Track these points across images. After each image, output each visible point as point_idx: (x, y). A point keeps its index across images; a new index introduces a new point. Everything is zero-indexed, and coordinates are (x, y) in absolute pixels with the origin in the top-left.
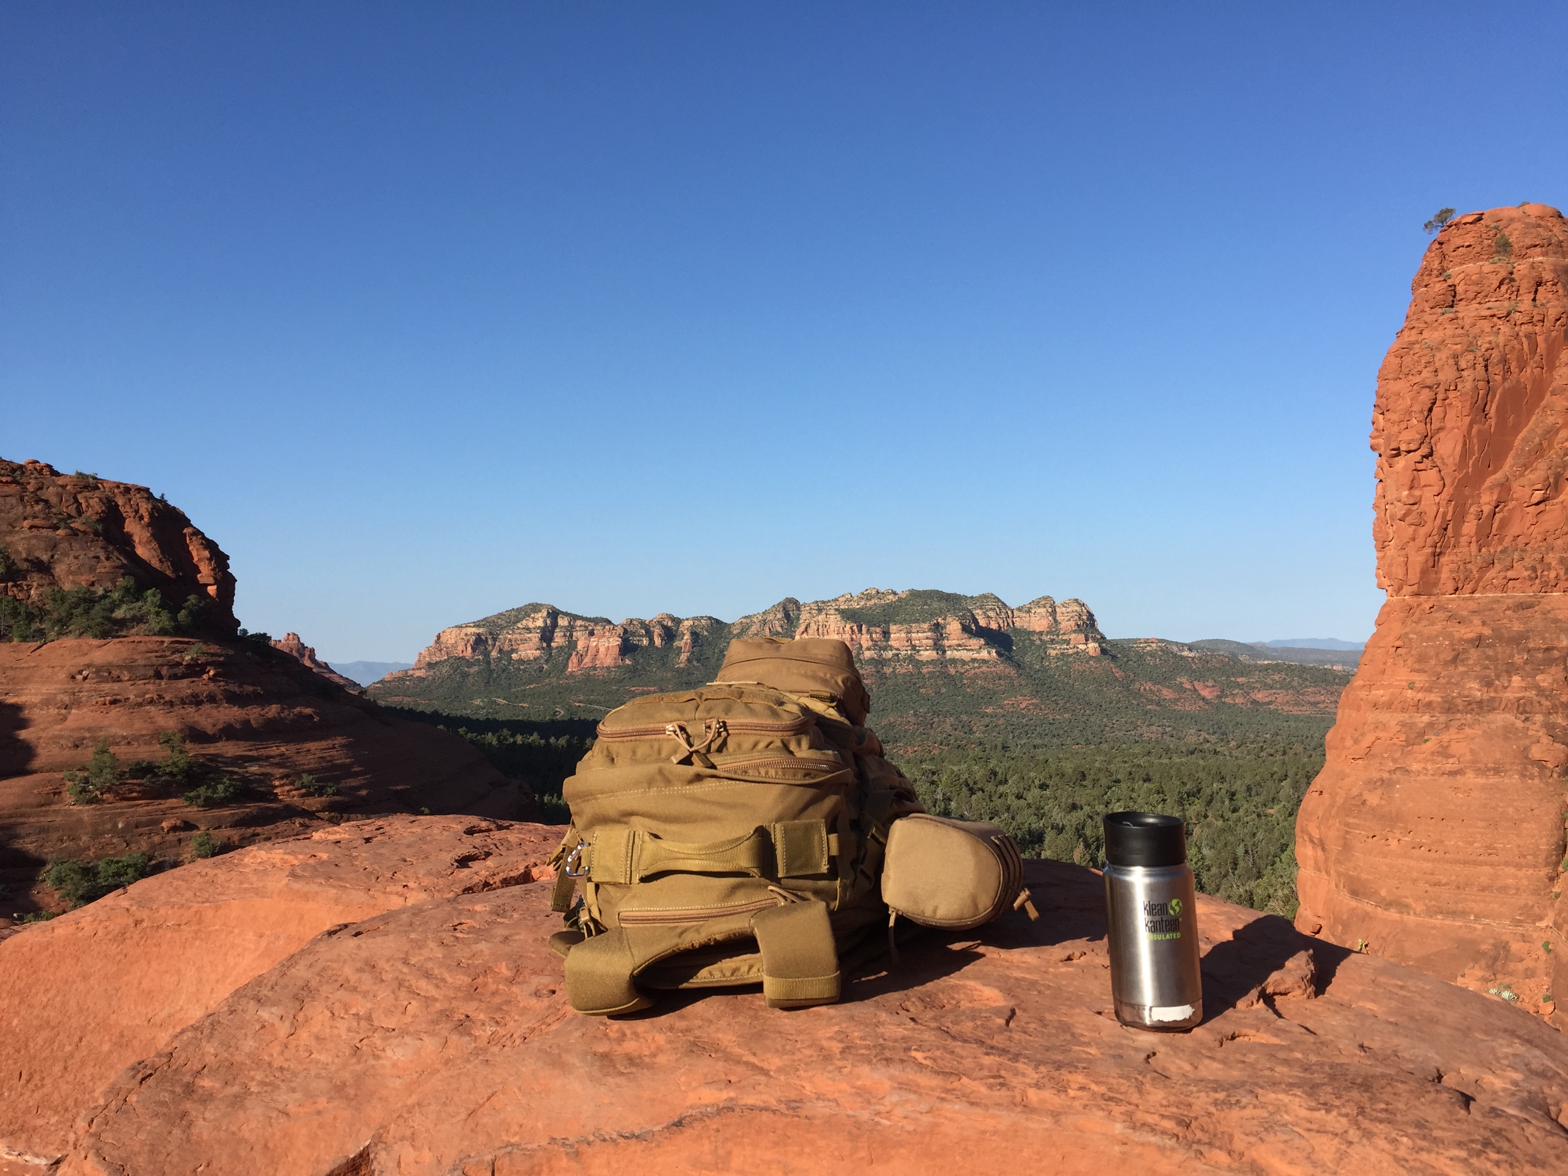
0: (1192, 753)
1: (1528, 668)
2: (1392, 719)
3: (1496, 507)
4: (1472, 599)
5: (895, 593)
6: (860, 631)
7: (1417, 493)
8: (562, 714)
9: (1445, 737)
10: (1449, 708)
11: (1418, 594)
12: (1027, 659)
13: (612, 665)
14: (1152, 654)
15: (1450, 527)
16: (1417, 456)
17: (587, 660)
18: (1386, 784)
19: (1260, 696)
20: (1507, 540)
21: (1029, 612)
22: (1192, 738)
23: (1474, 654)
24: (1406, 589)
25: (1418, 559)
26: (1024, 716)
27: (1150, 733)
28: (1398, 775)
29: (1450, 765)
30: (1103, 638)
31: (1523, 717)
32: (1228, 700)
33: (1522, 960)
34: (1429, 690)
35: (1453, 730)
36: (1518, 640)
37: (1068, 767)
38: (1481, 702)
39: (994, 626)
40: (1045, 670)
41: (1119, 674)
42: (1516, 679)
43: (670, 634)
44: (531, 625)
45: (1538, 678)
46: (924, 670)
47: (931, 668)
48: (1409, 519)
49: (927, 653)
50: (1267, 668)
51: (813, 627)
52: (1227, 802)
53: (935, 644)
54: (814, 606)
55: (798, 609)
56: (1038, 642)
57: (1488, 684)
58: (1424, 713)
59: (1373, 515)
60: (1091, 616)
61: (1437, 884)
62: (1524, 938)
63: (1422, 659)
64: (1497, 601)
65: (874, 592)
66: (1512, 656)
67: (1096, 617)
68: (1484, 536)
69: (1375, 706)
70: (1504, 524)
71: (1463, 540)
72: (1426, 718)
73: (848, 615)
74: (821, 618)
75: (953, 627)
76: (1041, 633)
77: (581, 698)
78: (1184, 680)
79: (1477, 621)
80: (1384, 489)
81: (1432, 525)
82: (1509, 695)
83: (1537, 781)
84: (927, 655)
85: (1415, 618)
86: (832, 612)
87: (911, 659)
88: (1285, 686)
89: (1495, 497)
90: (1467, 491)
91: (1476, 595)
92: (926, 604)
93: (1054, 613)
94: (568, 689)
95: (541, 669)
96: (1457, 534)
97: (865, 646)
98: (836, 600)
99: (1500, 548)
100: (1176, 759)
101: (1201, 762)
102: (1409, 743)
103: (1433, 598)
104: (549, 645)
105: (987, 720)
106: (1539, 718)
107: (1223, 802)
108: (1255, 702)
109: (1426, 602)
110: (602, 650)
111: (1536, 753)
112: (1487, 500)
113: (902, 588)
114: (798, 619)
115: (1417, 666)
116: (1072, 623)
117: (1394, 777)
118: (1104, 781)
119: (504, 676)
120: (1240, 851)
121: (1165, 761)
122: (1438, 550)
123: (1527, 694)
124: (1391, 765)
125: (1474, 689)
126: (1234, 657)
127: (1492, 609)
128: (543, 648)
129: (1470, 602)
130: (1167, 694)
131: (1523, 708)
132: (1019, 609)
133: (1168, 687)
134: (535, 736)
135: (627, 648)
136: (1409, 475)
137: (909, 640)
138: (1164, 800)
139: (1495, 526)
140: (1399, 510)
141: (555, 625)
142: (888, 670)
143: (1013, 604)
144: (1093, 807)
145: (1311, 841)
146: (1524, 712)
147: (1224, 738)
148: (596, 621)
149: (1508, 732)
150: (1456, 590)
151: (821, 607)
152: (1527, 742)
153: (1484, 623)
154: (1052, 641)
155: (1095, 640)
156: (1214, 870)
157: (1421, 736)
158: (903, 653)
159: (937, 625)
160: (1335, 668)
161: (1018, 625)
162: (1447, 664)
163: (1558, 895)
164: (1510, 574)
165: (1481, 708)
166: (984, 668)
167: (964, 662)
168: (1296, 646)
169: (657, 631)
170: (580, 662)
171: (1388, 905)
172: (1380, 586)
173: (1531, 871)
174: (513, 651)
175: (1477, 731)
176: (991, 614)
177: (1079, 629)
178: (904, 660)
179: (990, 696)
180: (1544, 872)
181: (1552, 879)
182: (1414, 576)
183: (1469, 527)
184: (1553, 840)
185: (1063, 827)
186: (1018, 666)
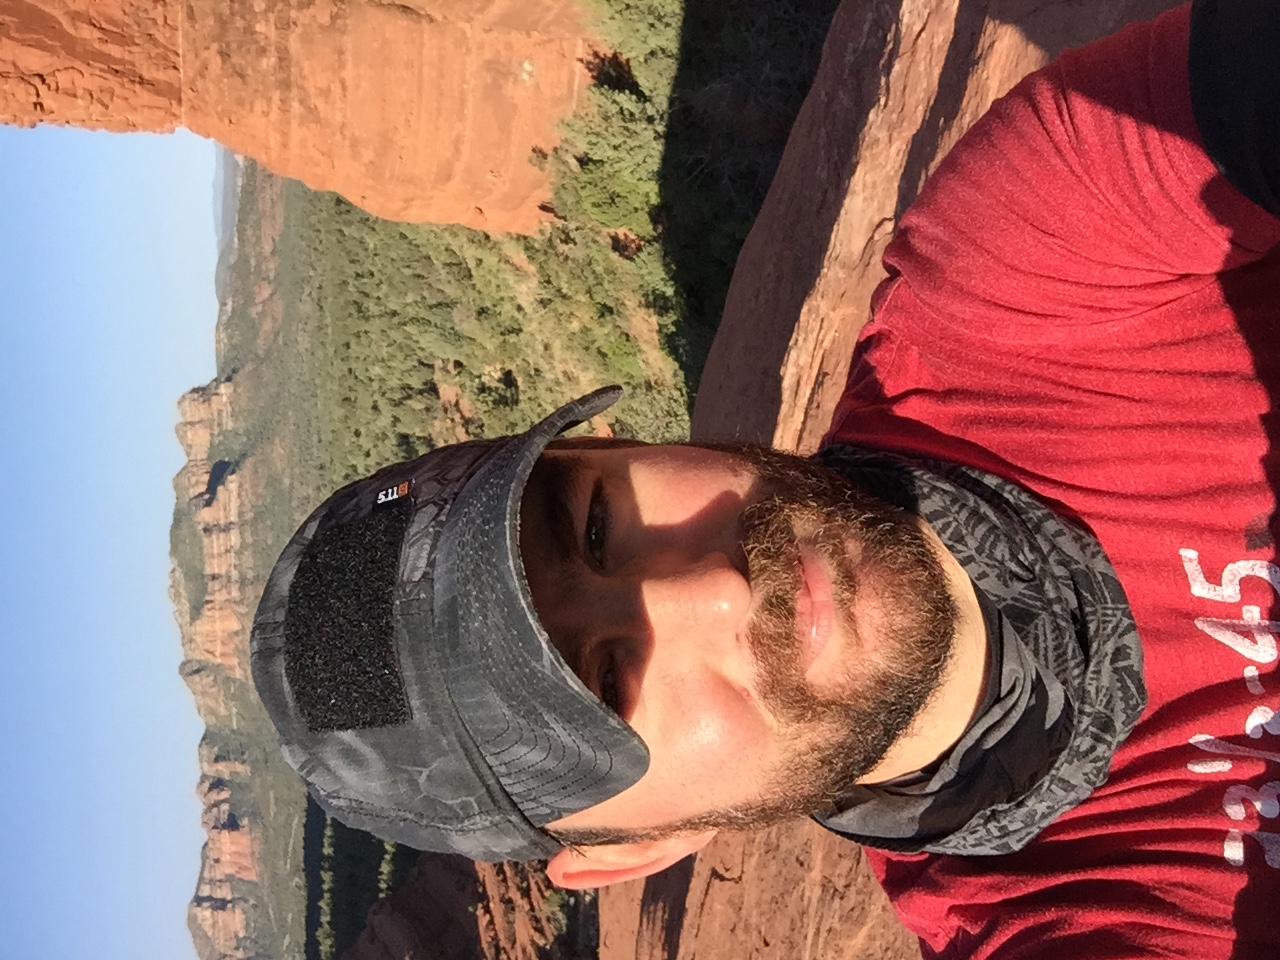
0: (321, 308)
1: (248, 17)
2: (296, 133)
3: (95, 26)
4: (184, 56)
5: (173, 571)
6: (211, 602)
7: (80, 92)
8: (299, 880)
9: (312, 91)
10: (286, 85)
11: (180, 101)
12: (237, 447)
13: (249, 837)
14: (230, 337)
15: (115, 67)
16: (42, 89)
17: (246, 862)
18: (355, 143)
19: (268, 248)
20: (127, 19)
21: (190, 446)
22: (307, 307)
23: (235, 59)
24: (175, 108)
25: (144, 96)
26: (292, 451)
27: (304, 342)
28: (347, 133)
29: (336, 88)
30: (216, 380)
31: (293, 26)
32: (272, 275)
33: (498, 52)
34: (269, 100)
35: (306, 85)
36: (223, 23)
37: (339, 412)
38: (281, 59)
39: (206, 478)
40: (247, 433)
41: (249, 367)
42: (259, 28)
43: (218, 784)
44: (210, 922)
45: (257, 10)
46: (250, 540)
47: (248, 535)
48: (106, 100)
49: (233, 538)
50: (242, 240)
51: (208, 646)
52: (365, 280)
53: (224, 531)
54: (188, 646)
55: (189, 661)
56: (221, 438)
57: (263, 51)
58: (291, 106)
59: (102, 132)
60: (195, 390)
61: (439, 110)
62: (481, 47)
63: (240, 103)
64: (186, 36)
65: (173, 590)
66: (238, 28)
67: (196, 386)
68: (124, 40)
69: (285, 146)
70: (112, 21)
71: (127, 57)
72: (295, 105)
73: (196, 611)
74: (199, 639)
75: (206, 515)
76: (212, 435)
77: (282, 862)
78: (254, 312)
79: (205, 54)
80: (75, 120)
81: (113, 82)
82: (273, 34)
83: (348, 22)
84: (234, 538)
85: (201, 104)
86: (193, 629)
87: (239, 553)
88: (258, 226)
89: (85, 26)
90: (79, 49)
91: (180, 52)
92: (184, 542)
93: (192, 424)
94: (274, 875)
95: (255, 906)
96: (122, 61)
97: (227, 597)
98: (181, 626)
99: (136, 27)
100: (328, 320)
101: (330, 299)
102: (318, 121)
103: (183, 88)
104: (230, 902)
105: (297, 484)
106: (293, 14)
107: (365, 284)
108: (273, 253)
109: (187, 94)
110: (234, 848)
111: (325, 20)
112: (86, 33)
113: (168, 563)
114: (199, 661)
115: (248, 107)
116: (201, 407)
117: (348, 136)
118: (351, 382)
119: (261, 942)
120: (408, 272)
121: (330, 330)
122: (137, 79)
123: (272, 20)
124: (338, 137)
125: (269, 62)
126: (233, 268)
127: (194, 40)
128: (233, 906)
129: (188, 58)
130: (267, 325)
131: (285, 25)
132: (188, 454)
133: (261, 325)
134: (322, 904)
135: (232, 824)
136: (60, 96)
137: (220, 555)
138: (366, 332)
139: (115, 30)
140: (97, 108)
141: (209, 898)
142: (250, 574)
143: (183, 461)
144: (374, 392)
145: (406, 209)
146: (288, 24)
147: (308, 280)
148: (204, 857)
149: (305, 39)
150: (175, 68)
151: (188, 640)
152: (315, 25)
153: (207, 48)
154: (219, 425)
155: (217, 388)
156: (426, 294)
157: (312, 111)
158: (233, 560)
159: (206, 530)
160: (240, 184)
161: (205, 456)
162: (244, 82)
163: (445, 18)
164: (160, 21)
165: (285, 59)
166: (247, 486)
167: (242, 505)
168: (220, 214)
169: (214, 796)
170: (246, 869)
171: (457, 151)
172: (172, 131)
173: (426, 36)
174: (236, 936)
175: (306, 65)
176: (193, 480)
177: (207, 401)
178: (240, 559)
179: (273, 481)
180: (425, 23)
181: (432, 20)
182: (162, 101)
183: (115, 51)
184: (399, 14)
185: (394, 417)
186: (244, 456)
